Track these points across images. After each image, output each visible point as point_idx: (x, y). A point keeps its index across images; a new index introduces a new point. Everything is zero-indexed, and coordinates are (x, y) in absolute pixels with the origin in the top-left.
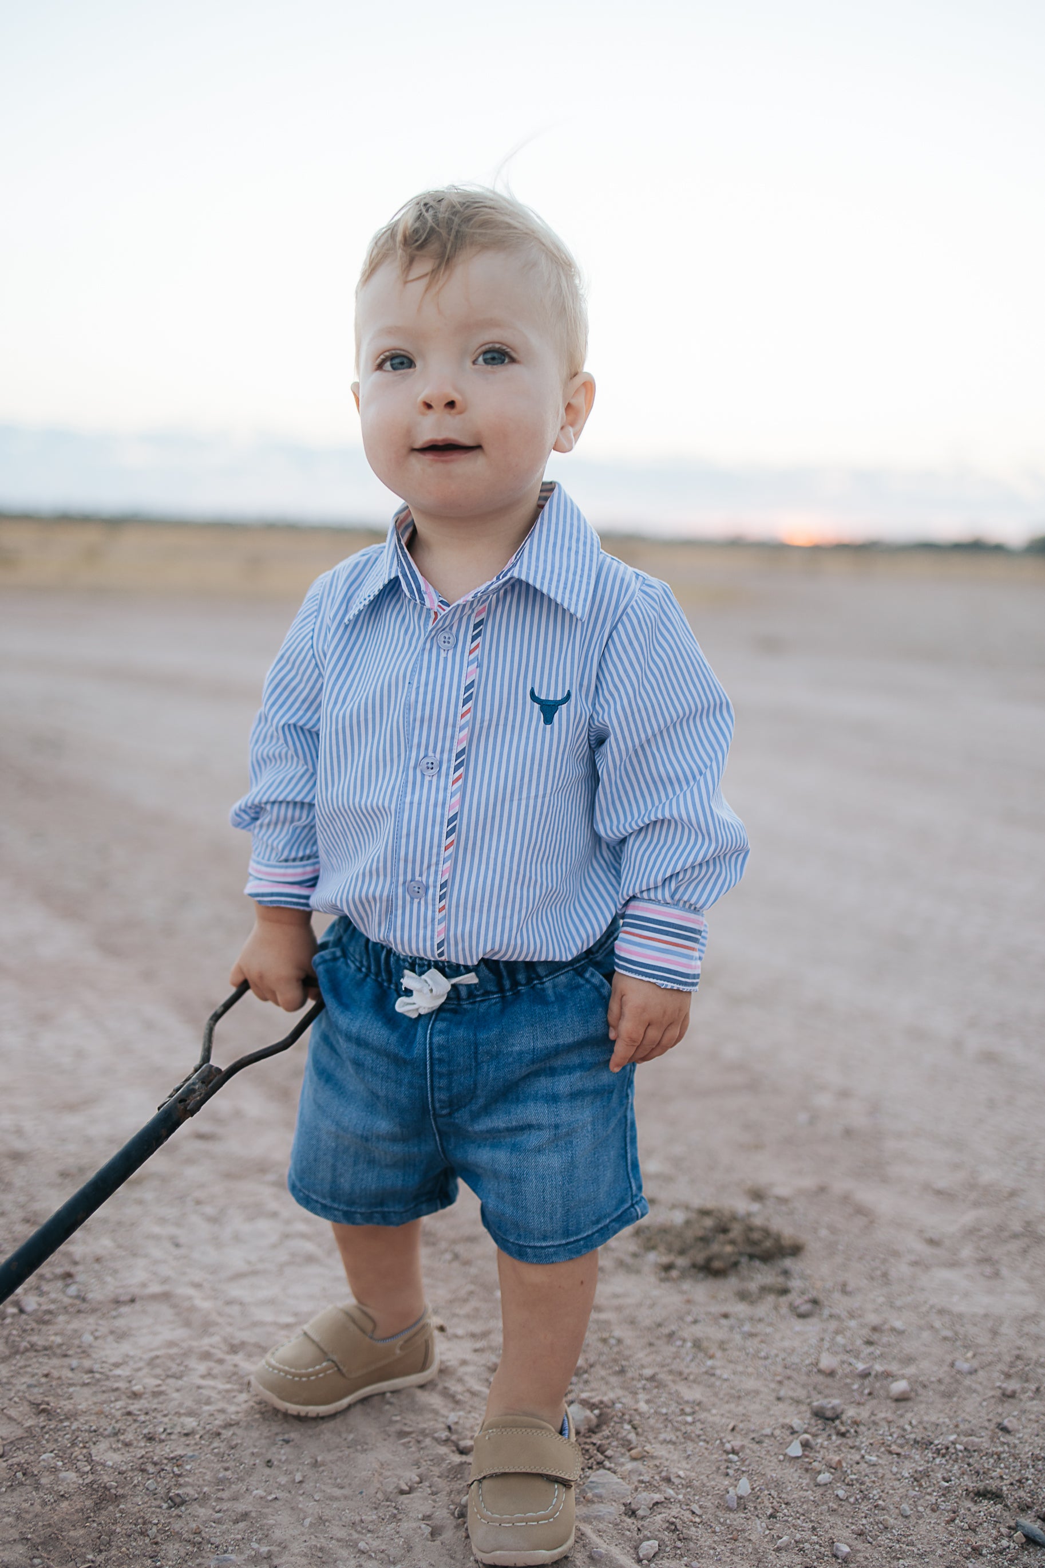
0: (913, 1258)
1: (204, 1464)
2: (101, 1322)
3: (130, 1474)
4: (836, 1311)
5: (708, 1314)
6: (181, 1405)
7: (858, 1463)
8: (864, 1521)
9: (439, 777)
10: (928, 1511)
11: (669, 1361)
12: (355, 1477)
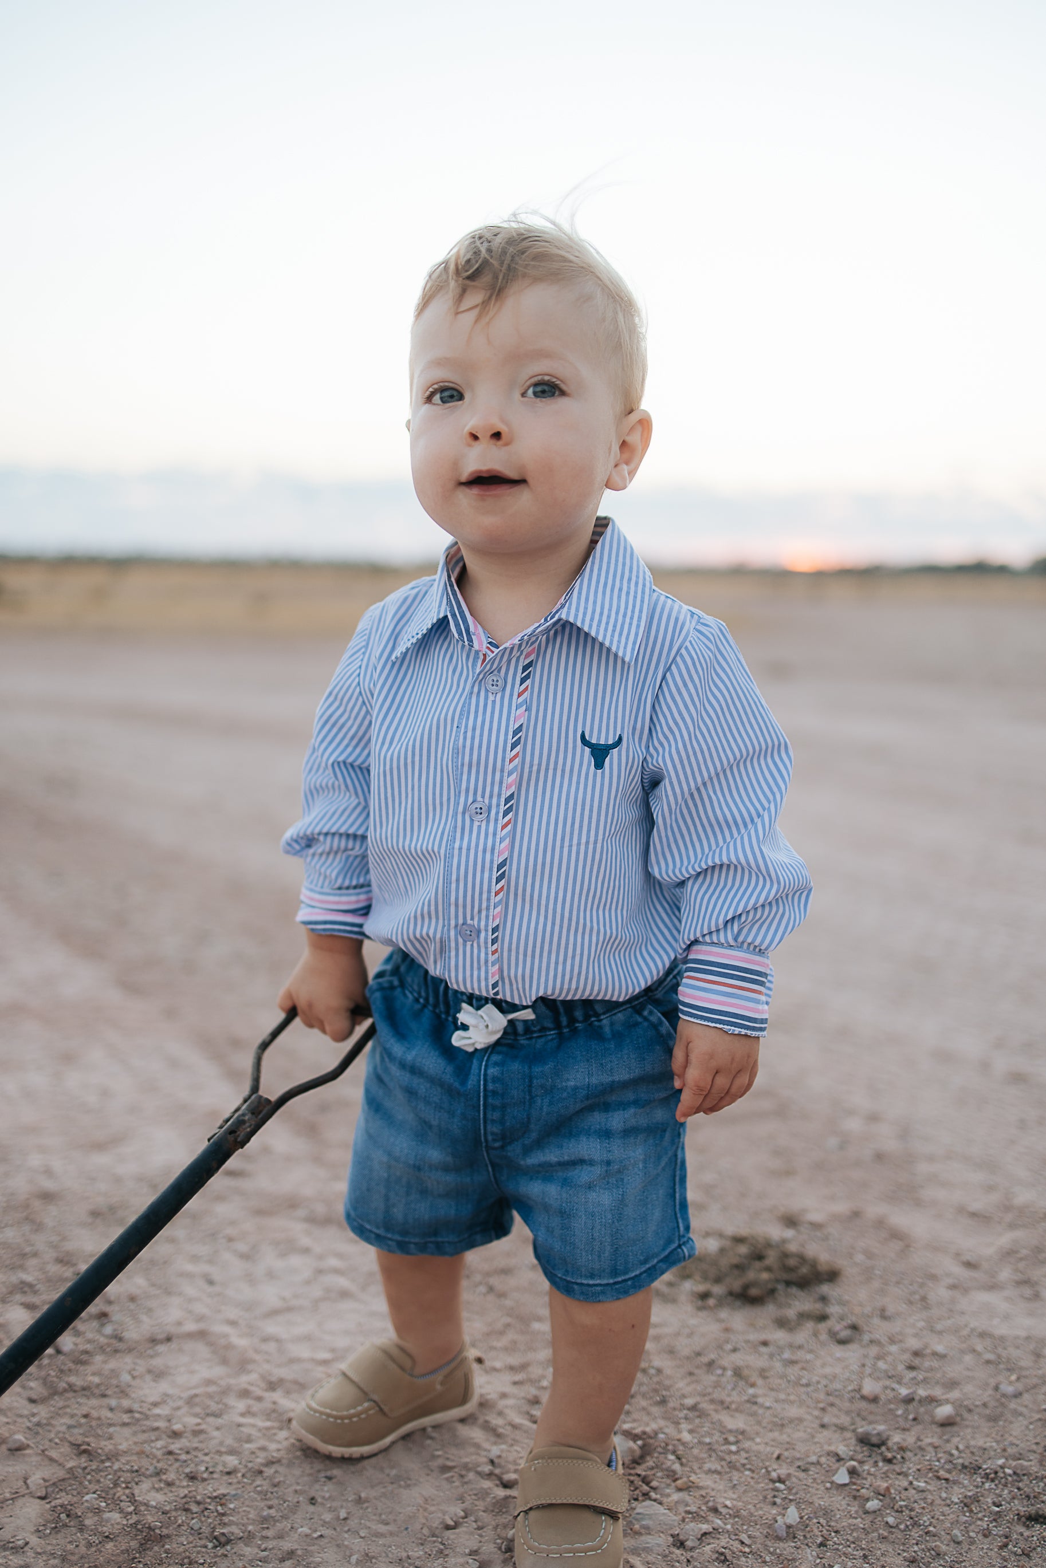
0: (950, 1281)
1: (247, 1503)
2: (139, 1361)
3: (174, 1514)
4: (876, 1336)
5: (747, 1342)
6: (221, 1443)
7: (906, 1489)
8: (916, 1548)
9: (488, 822)
10: (980, 1537)
11: (710, 1390)
12: (400, 1513)
